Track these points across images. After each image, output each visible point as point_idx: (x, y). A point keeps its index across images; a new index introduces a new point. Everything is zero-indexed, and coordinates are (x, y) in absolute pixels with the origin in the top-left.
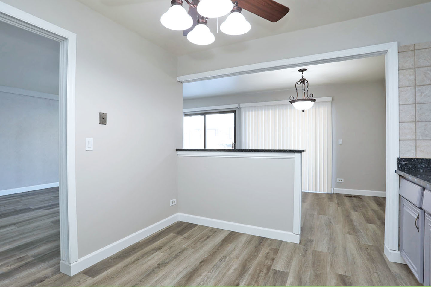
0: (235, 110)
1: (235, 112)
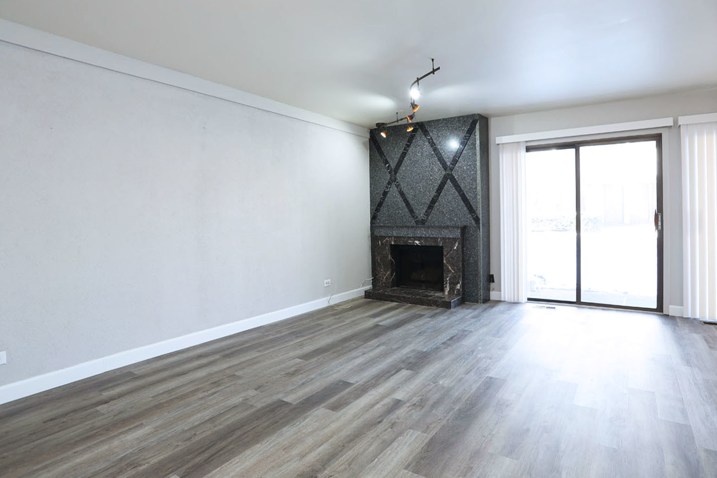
0: (660, 132)
1: (658, 138)
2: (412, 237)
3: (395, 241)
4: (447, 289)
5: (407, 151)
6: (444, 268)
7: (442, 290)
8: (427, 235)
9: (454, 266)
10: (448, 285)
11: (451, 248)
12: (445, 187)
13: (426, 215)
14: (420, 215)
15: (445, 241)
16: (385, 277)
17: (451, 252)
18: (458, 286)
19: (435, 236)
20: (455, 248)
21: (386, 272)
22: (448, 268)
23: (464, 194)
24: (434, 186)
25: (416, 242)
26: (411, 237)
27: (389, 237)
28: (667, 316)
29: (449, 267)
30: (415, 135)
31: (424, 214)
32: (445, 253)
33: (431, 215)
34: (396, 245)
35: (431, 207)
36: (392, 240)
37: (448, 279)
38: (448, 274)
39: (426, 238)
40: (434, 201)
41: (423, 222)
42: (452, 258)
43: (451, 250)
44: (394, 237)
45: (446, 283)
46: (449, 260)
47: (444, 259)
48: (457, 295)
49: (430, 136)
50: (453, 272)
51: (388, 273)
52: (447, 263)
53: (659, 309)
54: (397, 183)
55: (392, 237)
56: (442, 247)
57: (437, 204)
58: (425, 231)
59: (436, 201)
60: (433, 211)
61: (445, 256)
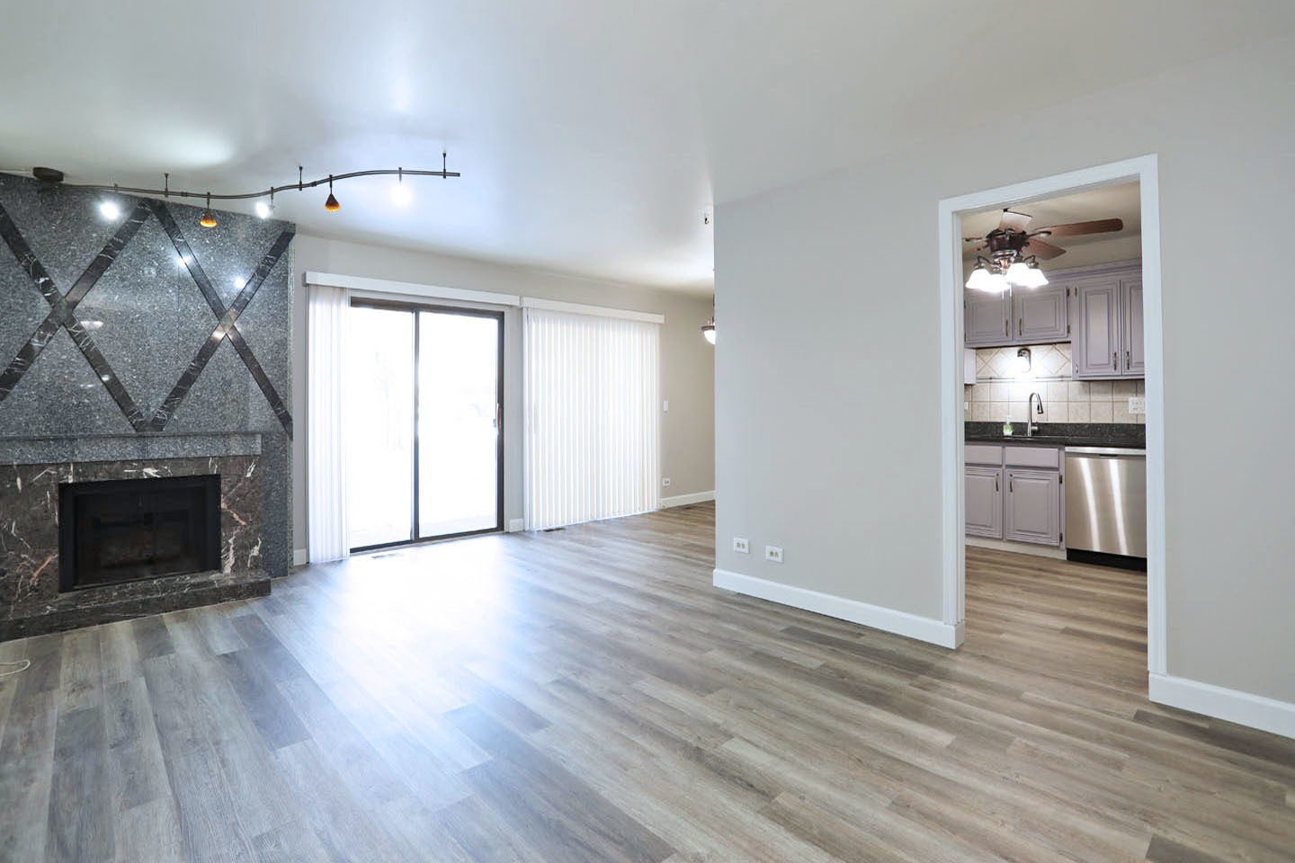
0: (502, 310)
1: (500, 316)
2: (137, 461)
3: (76, 474)
4: (229, 562)
5: (114, 257)
6: (223, 519)
7: (218, 566)
8: (182, 454)
9: (245, 512)
10: (232, 551)
11: (240, 476)
12: (217, 352)
13: (167, 410)
14: (148, 409)
15: (225, 464)
16: (35, 575)
17: (240, 484)
18: (255, 551)
19: (200, 454)
20: (249, 475)
21: (42, 558)
22: (233, 518)
23: (260, 368)
24: (189, 349)
25: (146, 470)
26: (132, 461)
27: (58, 465)
28: (508, 533)
29: (235, 515)
30: (140, 224)
31: (162, 408)
32: (224, 488)
33: (178, 410)
34: (80, 484)
35: (180, 390)
36: (68, 473)
37: (231, 541)
38: (232, 531)
39: (175, 461)
40: (187, 380)
41: (157, 424)
42: (240, 496)
43: (239, 481)
44: (76, 464)
45: (228, 550)
46: (234, 502)
47: (222, 500)
48: (251, 568)
49: (183, 238)
50: (244, 523)
51: (49, 559)
52: (229, 507)
53: (500, 527)
54: (76, 328)
55: (69, 464)
56: (217, 478)
57: (196, 385)
58: (175, 445)
59: (195, 380)
60: (184, 402)
61: (225, 495)
